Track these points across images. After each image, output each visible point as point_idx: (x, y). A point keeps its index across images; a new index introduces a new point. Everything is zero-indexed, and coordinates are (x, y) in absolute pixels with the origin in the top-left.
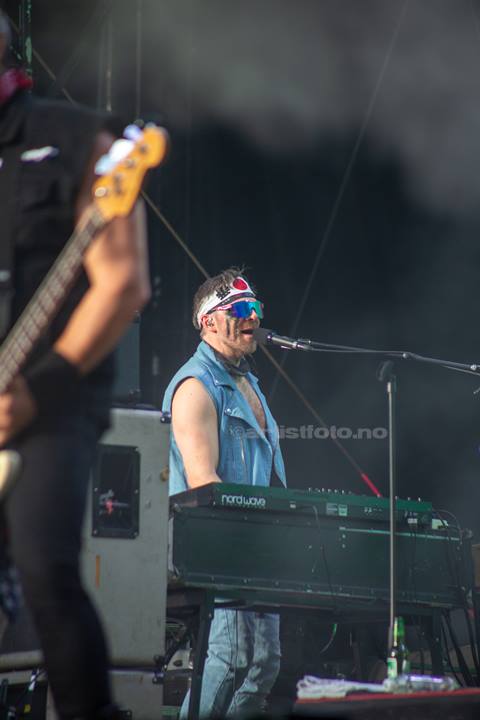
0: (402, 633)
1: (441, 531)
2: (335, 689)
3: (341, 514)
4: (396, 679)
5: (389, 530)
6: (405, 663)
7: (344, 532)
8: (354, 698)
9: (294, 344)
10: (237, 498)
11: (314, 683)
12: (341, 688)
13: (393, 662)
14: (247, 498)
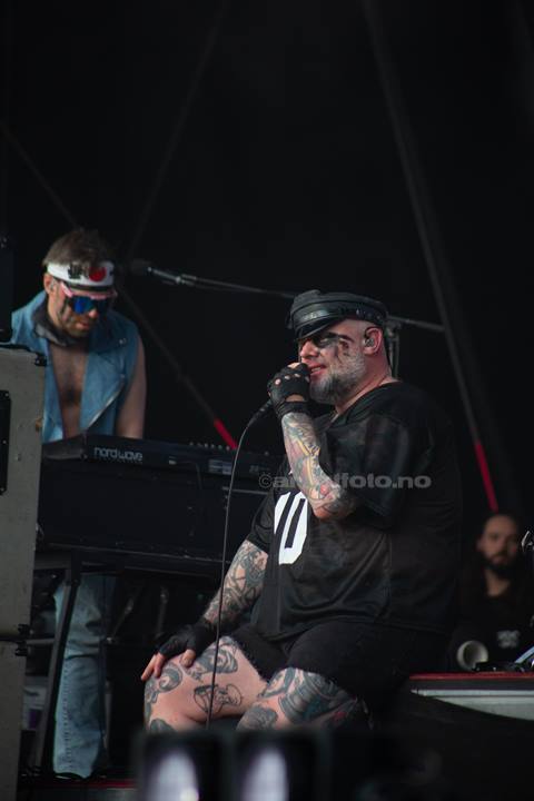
3: (224, 473)
7: (227, 492)
9: (178, 279)
10: (111, 451)
14: (123, 453)
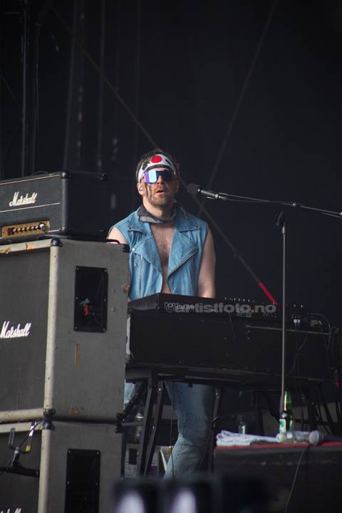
0: (290, 402)
1: (316, 328)
2: (242, 440)
3: (247, 316)
4: (285, 434)
5: (282, 327)
6: (291, 422)
7: (249, 329)
8: (256, 446)
9: (217, 196)
11: (228, 435)
12: (247, 440)
13: (283, 421)
